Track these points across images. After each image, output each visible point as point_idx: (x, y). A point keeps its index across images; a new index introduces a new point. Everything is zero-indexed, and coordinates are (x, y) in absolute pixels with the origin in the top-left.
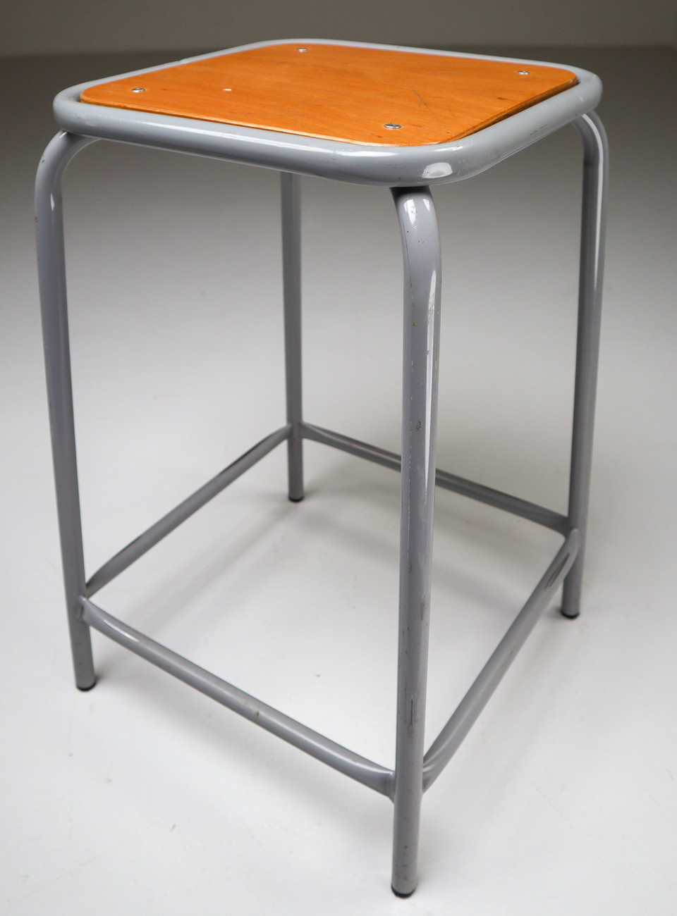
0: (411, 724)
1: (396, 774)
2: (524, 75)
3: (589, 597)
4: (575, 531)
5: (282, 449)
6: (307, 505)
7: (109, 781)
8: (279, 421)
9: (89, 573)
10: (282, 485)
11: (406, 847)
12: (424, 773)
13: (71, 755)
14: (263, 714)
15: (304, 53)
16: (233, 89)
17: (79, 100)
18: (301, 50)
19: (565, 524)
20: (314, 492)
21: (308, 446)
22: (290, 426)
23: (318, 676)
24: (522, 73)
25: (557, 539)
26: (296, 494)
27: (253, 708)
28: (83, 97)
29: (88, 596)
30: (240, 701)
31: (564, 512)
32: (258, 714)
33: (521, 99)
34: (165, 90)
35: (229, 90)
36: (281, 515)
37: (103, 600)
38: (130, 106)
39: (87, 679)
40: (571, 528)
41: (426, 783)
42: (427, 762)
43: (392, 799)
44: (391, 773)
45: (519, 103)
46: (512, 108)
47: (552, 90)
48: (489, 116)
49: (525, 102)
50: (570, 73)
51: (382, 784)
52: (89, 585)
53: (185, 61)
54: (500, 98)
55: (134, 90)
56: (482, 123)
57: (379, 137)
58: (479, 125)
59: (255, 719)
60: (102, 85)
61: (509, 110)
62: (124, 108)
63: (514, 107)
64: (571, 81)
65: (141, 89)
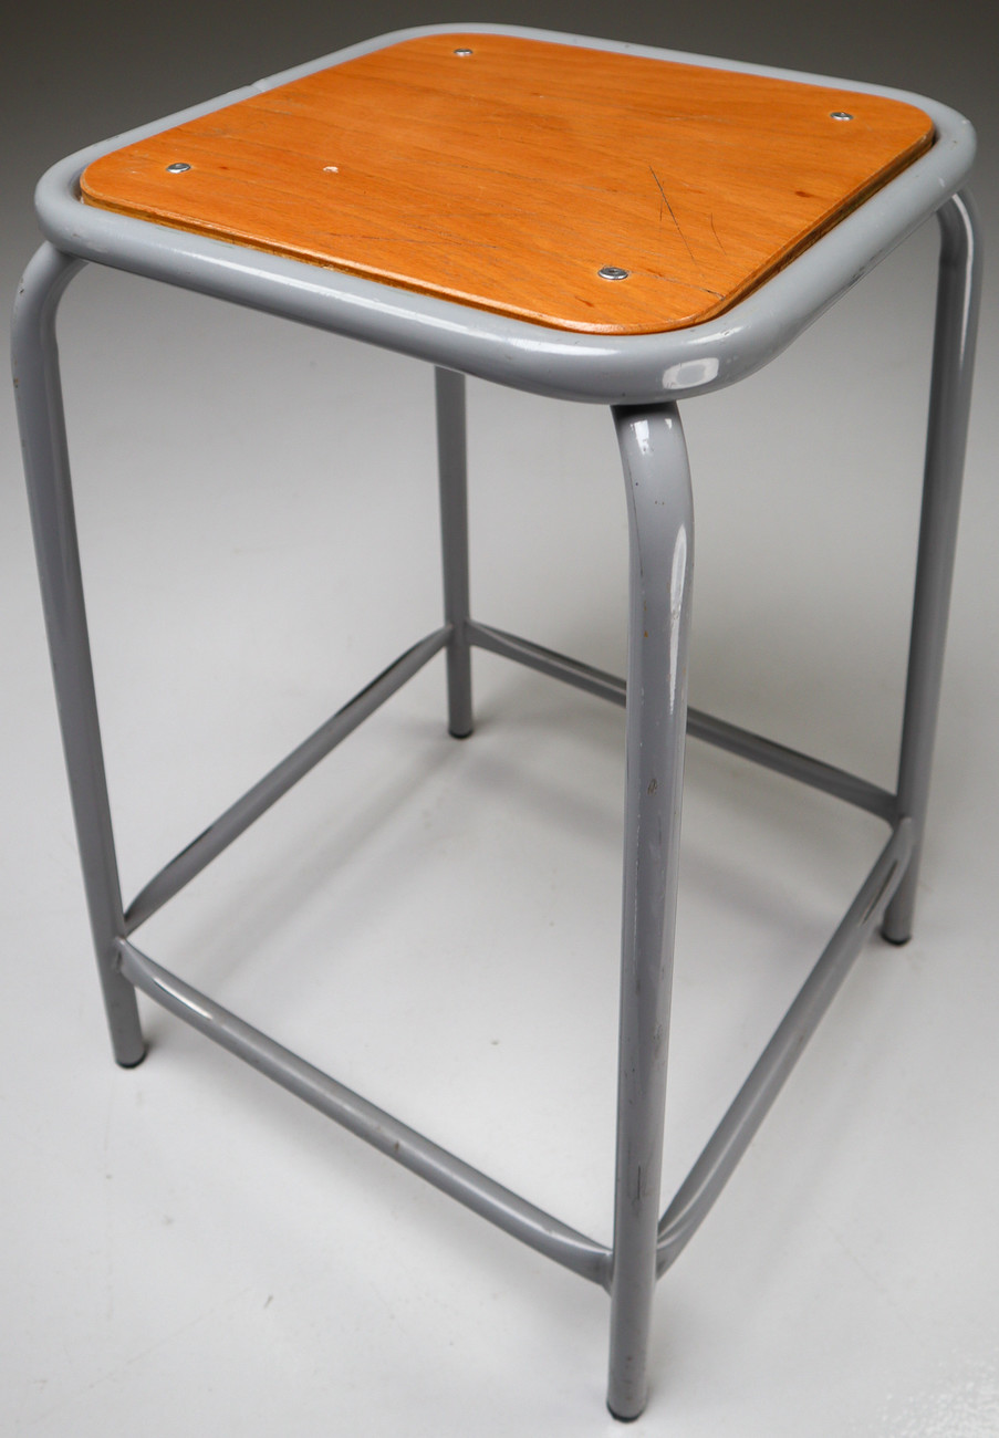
0: (638, 1196)
1: (614, 1255)
2: (843, 122)
4: (907, 822)
7: (169, 1221)
8: (433, 620)
9: (128, 898)
10: (440, 711)
11: (630, 1359)
12: (658, 1251)
13: (109, 1177)
14: (405, 1144)
15: (465, 60)
16: (340, 167)
17: (78, 193)
18: (461, 54)
19: (894, 807)
21: (480, 658)
22: (450, 627)
23: (495, 1043)
24: (839, 119)
25: (880, 829)
26: (461, 725)
27: (391, 1135)
28: (85, 186)
29: (124, 937)
30: (370, 1122)
31: (890, 785)
32: (397, 1146)
33: (838, 193)
34: (225, 168)
35: (334, 169)
36: (436, 762)
37: (148, 939)
38: (161, 213)
39: (133, 1049)
40: (902, 816)
41: (662, 1267)
42: (663, 1233)
43: (607, 1288)
44: (608, 1253)
45: (833, 204)
46: (821, 218)
49: (844, 199)
50: (921, 115)
51: (593, 1268)
52: (128, 916)
53: (263, 86)
54: (801, 194)
55: (172, 167)
56: (768, 262)
57: (589, 304)
58: (763, 266)
59: (394, 1152)
60: (119, 153)
61: (815, 223)
62: (153, 217)
63: (825, 215)
64: (924, 137)
65: (184, 165)
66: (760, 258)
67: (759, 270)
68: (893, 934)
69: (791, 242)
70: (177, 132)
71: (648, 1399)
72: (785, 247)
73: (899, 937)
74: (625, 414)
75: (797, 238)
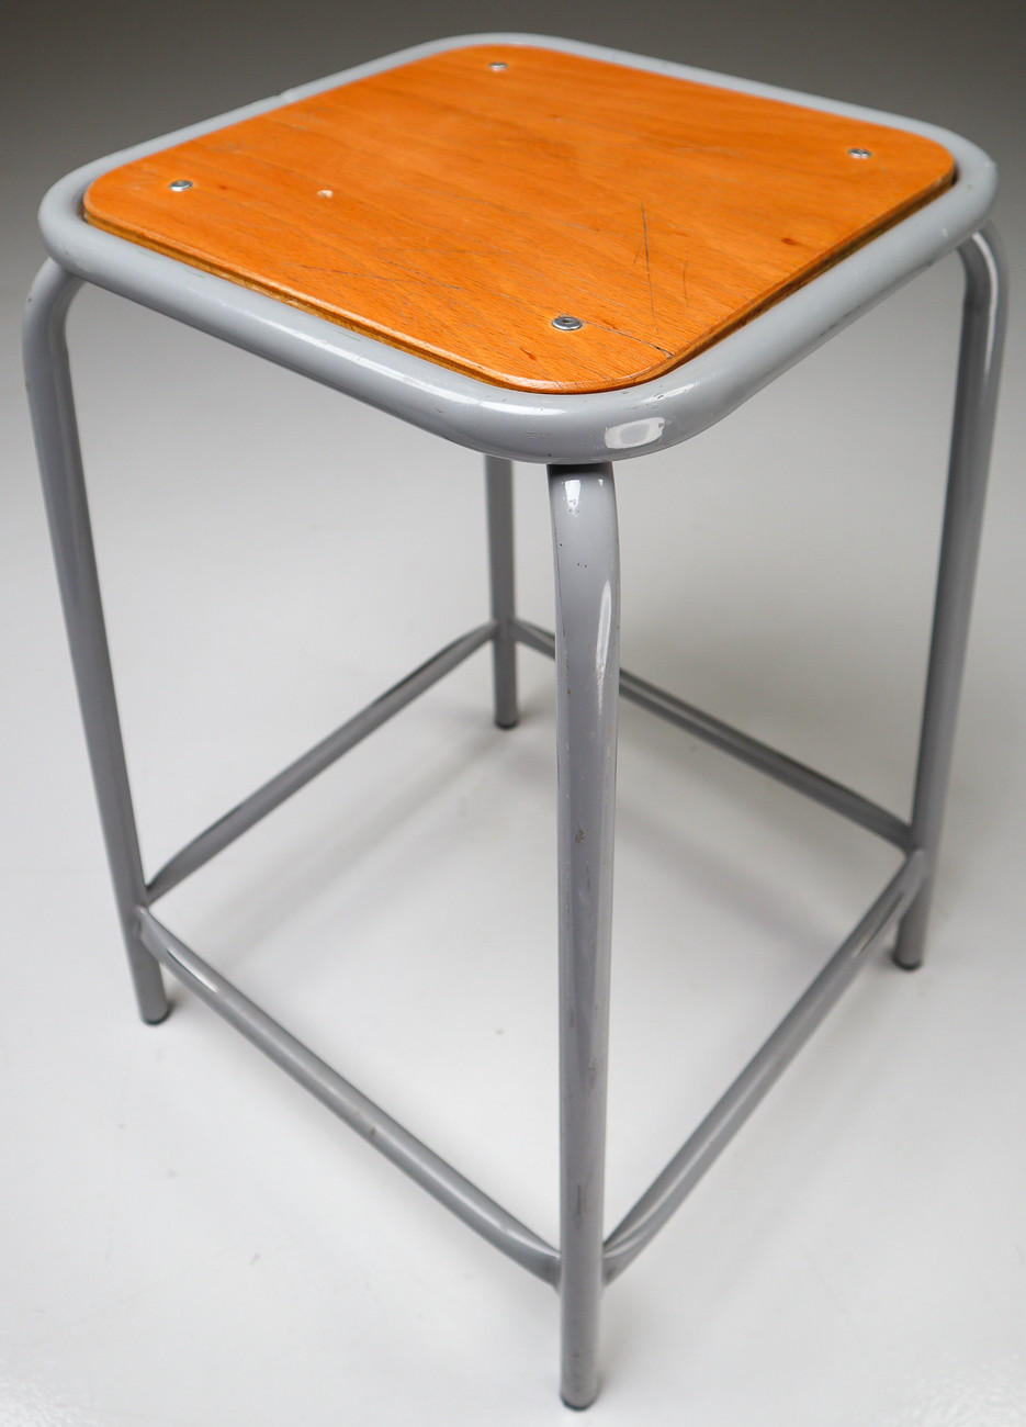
0: (579, 1212)
1: (561, 1258)
2: (860, 161)
3: (943, 935)
4: (919, 854)
5: (486, 654)
6: (523, 736)
9: (150, 871)
11: (577, 1355)
12: (606, 1261)
14: (380, 1129)
15: (500, 75)
16: (335, 191)
17: (81, 211)
18: (496, 68)
19: (907, 836)
20: (535, 713)
22: (496, 622)
23: (499, 1032)
24: (856, 156)
25: (892, 854)
26: (507, 716)
27: (369, 1120)
28: (88, 204)
29: (146, 905)
30: (351, 1105)
32: (373, 1131)
33: (826, 241)
34: (224, 188)
35: (329, 193)
36: (479, 750)
37: (167, 910)
38: (150, 235)
39: (158, 1008)
40: (916, 845)
41: (610, 1273)
42: (609, 1247)
43: (555, 1287)
44: (558, 1256)
45: (818, 254)
46: (801, 269)
47: (893, 210)
48: (750, 295)
49: (831, 249)
50: (943, 154)
51: (545, 1269)
52: (150, 888)
53: (291, 97)
54: (788, 241)
55: (175, 184)
56: (729, 317)
57: (532, 357)
58: (724, 322)
59: (370, 1136)
60: (130, 167)
61: (792, 275)
62: (141, 240)
63: (806, 266)
64: (938, 180)
65: (186, 183)
66: (723, 312)
67: (716, 327)
68: (904, 958)
69: (761, 296)
70: (192, 145)
71: (599, 1391)
72: (753, 301)
73: (909, 961)
74: (558, 472)
75: (769, 291)
